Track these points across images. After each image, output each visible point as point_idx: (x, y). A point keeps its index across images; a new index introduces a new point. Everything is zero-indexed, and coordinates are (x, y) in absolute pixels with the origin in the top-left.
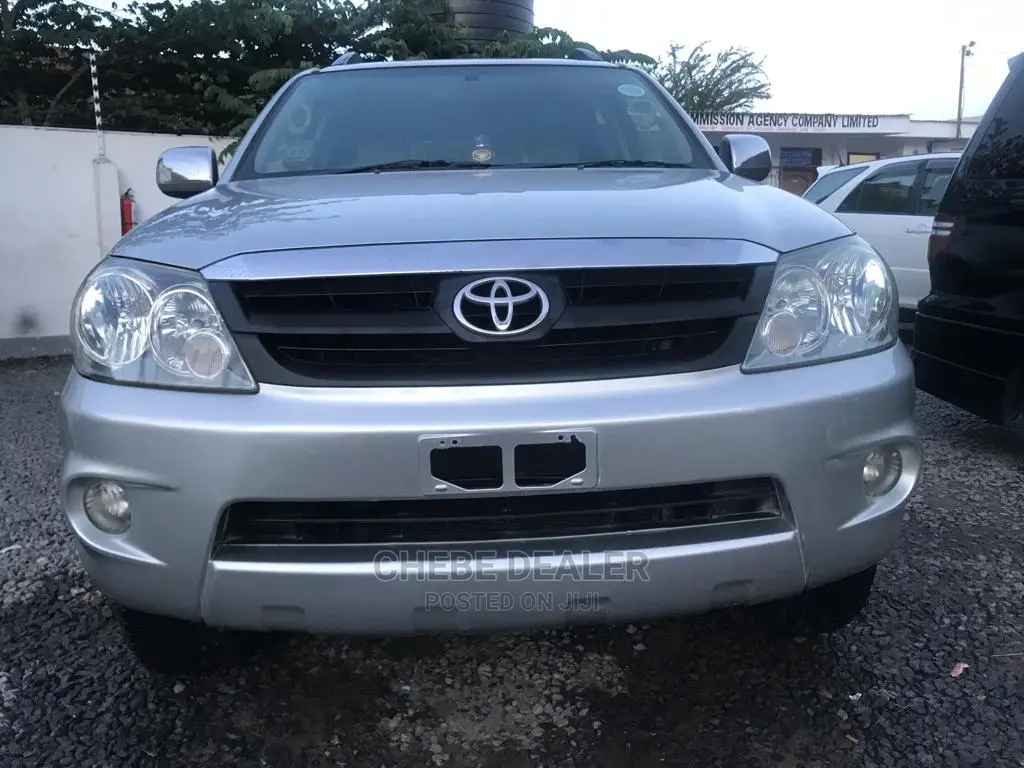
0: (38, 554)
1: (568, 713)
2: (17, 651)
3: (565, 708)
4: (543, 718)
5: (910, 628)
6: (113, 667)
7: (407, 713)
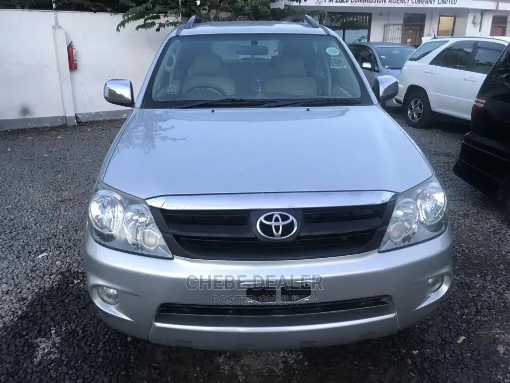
0: (56, 259)
1: (294, 356)
2: (57, 315)
3: (293, 354)
4: (284, 359)
5: (442, 315)
6: (100, 326)
7: (226, 354)
